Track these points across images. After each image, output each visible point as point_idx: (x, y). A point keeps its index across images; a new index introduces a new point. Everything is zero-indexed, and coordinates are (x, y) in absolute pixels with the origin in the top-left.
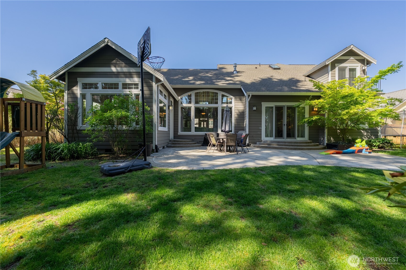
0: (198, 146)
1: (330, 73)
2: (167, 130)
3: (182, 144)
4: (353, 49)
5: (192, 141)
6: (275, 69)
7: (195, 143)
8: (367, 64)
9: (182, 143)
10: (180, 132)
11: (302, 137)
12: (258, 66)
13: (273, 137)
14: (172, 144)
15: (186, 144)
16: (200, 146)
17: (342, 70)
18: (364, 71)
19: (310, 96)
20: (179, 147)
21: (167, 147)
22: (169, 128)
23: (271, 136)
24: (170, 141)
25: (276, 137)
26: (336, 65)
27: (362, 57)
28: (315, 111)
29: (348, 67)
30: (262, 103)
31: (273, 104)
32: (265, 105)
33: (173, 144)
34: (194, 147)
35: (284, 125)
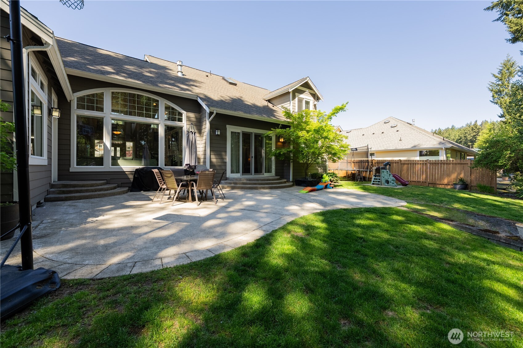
0: (124, 193)
1: (292, 102)
2: (46, 163)
3: (87, 191)
4: (309, 81)
5: (107, 183)
6: (231, 83)
7: (115, 188)
8: (317, 100)
9: (86, 188)
10: (75, 166)
11: (269, 172)
12: (209, 75)
13: (239, 173)
14: (59, 193)
15: (96, 191)
16: (127, 193)
17: (300, 101)
18: (315, 105)
19: (280, 124)
20: (80, 198)
21: (47, 200)
22: (50, 158)
23: (238, 172)
24: (52, 186)
25: (243, 173)
26: (296, 94)
27: (314, 91)
28: (281, 142)
29: (305, 99)
30: (227, 126)
31: (239, 129)
32: (230, 129)
33: (64, 192)
34: (116, 195)
35: (252, 157)
